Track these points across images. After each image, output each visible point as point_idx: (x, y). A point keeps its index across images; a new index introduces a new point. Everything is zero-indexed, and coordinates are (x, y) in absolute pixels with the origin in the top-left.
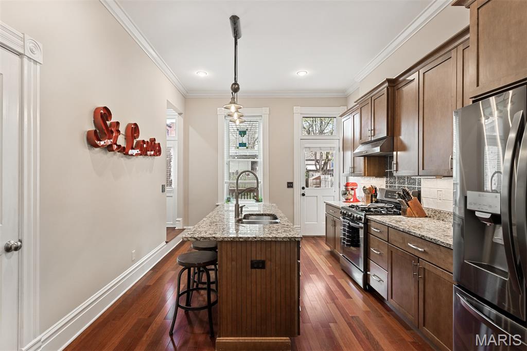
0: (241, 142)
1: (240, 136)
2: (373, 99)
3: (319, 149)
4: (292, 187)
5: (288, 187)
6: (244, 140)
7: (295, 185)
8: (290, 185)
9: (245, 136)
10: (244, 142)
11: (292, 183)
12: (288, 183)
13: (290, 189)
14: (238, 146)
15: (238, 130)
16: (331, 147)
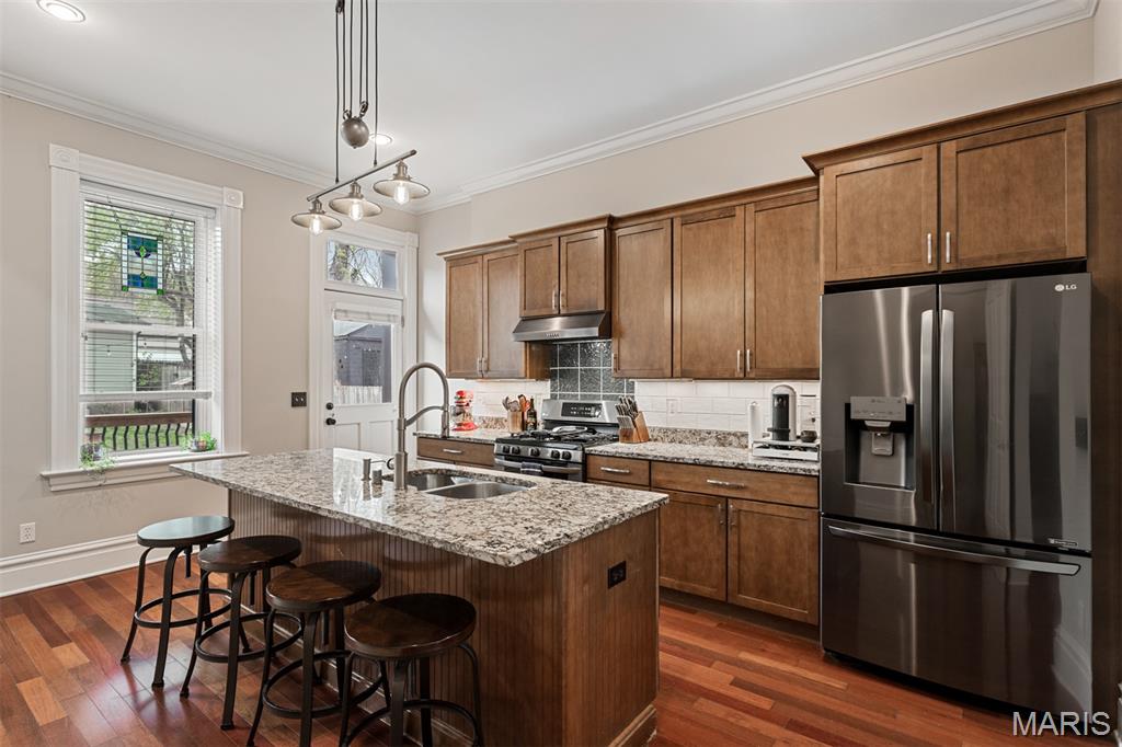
0: (138, 272)
1: (133, 253)
2: (564, 240)
3: (365, 316)
4: (304, 404)
5: (294, 404)
6: (149, 265)
7: (311, 400)
8: (299, 400)
9: (153, 256)
10: (147, 274)
11: (304, 395)
12: (294, 395)
13: (301, 410)
14: (125, 283)
15: (124, 232)
16: (389, 316)
